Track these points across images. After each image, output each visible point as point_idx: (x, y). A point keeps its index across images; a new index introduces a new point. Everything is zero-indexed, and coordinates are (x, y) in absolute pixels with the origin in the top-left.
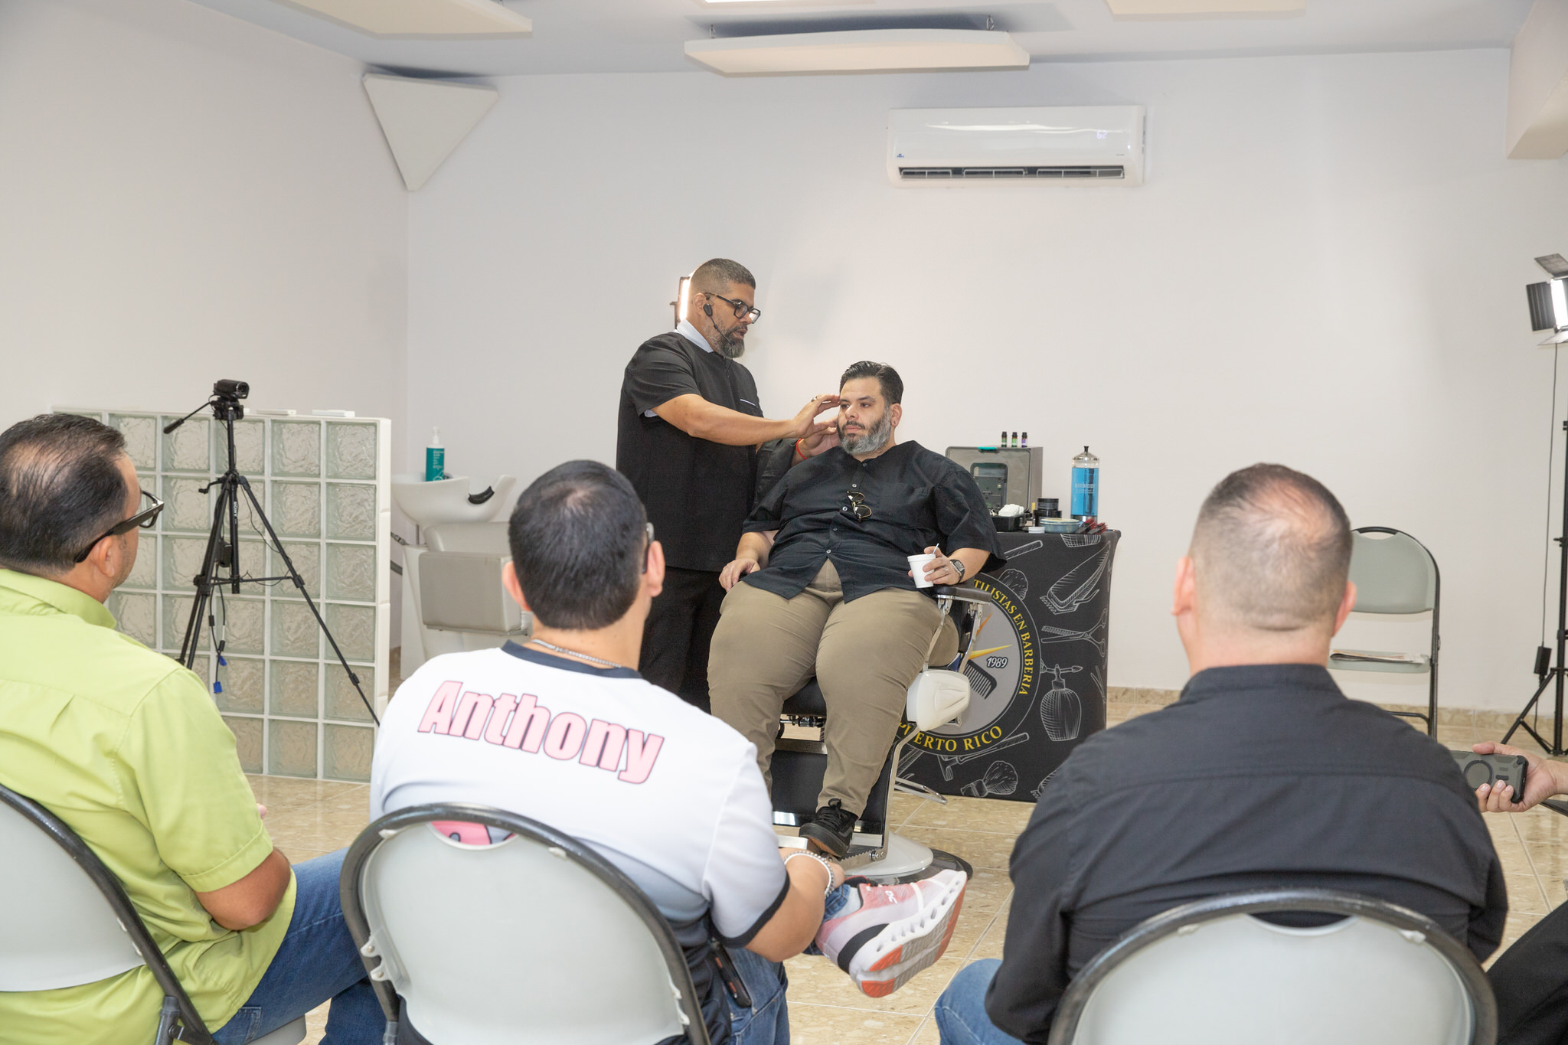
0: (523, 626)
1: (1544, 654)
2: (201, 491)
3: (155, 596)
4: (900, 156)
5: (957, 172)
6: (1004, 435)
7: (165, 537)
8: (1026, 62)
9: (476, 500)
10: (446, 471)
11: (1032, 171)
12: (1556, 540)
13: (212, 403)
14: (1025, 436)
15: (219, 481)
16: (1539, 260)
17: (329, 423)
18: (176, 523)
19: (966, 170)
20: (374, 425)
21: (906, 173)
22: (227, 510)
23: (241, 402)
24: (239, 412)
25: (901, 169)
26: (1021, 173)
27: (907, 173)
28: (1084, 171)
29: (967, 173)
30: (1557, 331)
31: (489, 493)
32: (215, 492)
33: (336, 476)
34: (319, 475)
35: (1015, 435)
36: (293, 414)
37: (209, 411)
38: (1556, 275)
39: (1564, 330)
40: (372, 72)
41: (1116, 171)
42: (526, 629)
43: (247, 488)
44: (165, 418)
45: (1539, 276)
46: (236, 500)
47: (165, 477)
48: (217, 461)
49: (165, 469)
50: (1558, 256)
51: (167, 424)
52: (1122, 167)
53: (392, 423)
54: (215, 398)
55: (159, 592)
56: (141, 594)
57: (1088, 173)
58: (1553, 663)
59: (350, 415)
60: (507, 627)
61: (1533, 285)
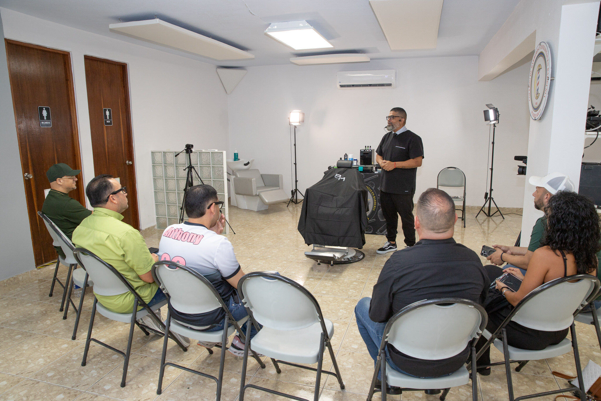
0: (257, 194)
1: (487, 194)
2: (184, 170)
3: (176, 193)
4: (340, 82)
5: (353, 86)
6: (366, 147)
7: (177, 179)
8: (369, 61)
9: (246, 165)
10: (239, 158)
11: (370, 85)
12: (490, 169)
13: (185, 150)
14: (370, 147)
15: (188, 168)
16: (486, 105)
17: (212, 153)
18: (179, 176)
20: (222, 153)
22: (190, 175)
23: (192, 149)
24: (191, 151)
25: (340, 85)
26: (368, 86)
27: (342, 86)
29: (356, 86)
30: (490, 121)
31: (248, 163)
32: (187, 170)
33: (214, 165)
34: (210, 165)
35: (368, 147)
36: (204, 151)
37: (185, 151)
38: (491, 108)
39: (492, 121)
40: (218, 68)
41: (390, 85)
42: (258, 195)
43: (194, 169)
44: (175, 152)
45: (487, 108)
46: (192, 172)
47: (176, 166)
48: (187, 162)
49: (176, 164)
50: (491, 104)
51: (176, 155)
52: (391, 84)
53: (226, 152)
54: (186, 148)
55: (176, 192)
56: (173, 192)
57: (383, 85)
58: (489, 196)
59: (216, 151)
60: (254, 195)
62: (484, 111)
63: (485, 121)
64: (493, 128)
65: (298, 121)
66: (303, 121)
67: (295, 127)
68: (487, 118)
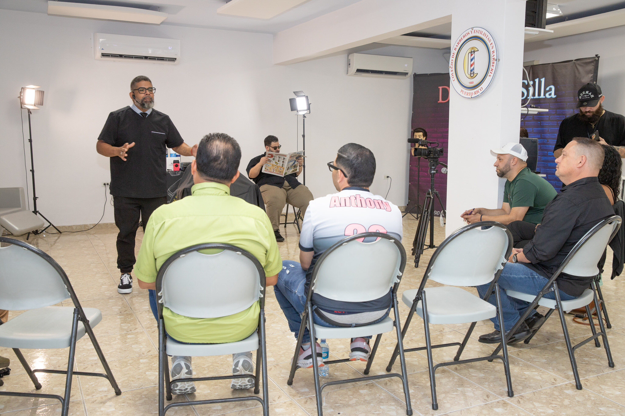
4: (102, 49)
5: (121, 56)
11: (146, 58)
16: (294, 92)
19: (124, 56)
21: (102, 55)
26: (143, 58)
27: (104, 55)
28: (162, 59)
29: (124, 57)
30: (298, 111)
38: (298, 96)
39: (300, 111)
41: (174, 60)
45: (294, 96)
52: (176, 59)
57: (163, 59)
61: (291, 99)
62: (290, 99)
63: (291, 111)
64: (303, 118)
65: (33, 104)
66: (41, 104)
67: (29, 112)
68: (293, 108)
